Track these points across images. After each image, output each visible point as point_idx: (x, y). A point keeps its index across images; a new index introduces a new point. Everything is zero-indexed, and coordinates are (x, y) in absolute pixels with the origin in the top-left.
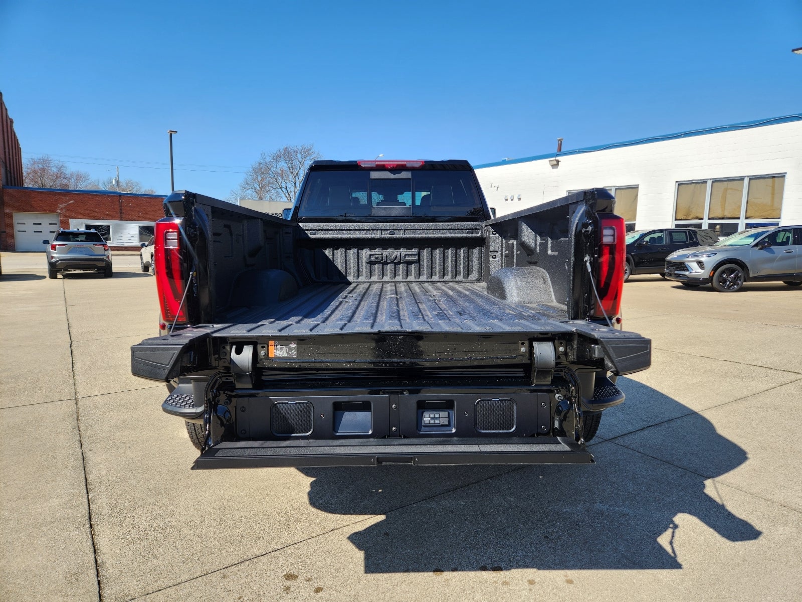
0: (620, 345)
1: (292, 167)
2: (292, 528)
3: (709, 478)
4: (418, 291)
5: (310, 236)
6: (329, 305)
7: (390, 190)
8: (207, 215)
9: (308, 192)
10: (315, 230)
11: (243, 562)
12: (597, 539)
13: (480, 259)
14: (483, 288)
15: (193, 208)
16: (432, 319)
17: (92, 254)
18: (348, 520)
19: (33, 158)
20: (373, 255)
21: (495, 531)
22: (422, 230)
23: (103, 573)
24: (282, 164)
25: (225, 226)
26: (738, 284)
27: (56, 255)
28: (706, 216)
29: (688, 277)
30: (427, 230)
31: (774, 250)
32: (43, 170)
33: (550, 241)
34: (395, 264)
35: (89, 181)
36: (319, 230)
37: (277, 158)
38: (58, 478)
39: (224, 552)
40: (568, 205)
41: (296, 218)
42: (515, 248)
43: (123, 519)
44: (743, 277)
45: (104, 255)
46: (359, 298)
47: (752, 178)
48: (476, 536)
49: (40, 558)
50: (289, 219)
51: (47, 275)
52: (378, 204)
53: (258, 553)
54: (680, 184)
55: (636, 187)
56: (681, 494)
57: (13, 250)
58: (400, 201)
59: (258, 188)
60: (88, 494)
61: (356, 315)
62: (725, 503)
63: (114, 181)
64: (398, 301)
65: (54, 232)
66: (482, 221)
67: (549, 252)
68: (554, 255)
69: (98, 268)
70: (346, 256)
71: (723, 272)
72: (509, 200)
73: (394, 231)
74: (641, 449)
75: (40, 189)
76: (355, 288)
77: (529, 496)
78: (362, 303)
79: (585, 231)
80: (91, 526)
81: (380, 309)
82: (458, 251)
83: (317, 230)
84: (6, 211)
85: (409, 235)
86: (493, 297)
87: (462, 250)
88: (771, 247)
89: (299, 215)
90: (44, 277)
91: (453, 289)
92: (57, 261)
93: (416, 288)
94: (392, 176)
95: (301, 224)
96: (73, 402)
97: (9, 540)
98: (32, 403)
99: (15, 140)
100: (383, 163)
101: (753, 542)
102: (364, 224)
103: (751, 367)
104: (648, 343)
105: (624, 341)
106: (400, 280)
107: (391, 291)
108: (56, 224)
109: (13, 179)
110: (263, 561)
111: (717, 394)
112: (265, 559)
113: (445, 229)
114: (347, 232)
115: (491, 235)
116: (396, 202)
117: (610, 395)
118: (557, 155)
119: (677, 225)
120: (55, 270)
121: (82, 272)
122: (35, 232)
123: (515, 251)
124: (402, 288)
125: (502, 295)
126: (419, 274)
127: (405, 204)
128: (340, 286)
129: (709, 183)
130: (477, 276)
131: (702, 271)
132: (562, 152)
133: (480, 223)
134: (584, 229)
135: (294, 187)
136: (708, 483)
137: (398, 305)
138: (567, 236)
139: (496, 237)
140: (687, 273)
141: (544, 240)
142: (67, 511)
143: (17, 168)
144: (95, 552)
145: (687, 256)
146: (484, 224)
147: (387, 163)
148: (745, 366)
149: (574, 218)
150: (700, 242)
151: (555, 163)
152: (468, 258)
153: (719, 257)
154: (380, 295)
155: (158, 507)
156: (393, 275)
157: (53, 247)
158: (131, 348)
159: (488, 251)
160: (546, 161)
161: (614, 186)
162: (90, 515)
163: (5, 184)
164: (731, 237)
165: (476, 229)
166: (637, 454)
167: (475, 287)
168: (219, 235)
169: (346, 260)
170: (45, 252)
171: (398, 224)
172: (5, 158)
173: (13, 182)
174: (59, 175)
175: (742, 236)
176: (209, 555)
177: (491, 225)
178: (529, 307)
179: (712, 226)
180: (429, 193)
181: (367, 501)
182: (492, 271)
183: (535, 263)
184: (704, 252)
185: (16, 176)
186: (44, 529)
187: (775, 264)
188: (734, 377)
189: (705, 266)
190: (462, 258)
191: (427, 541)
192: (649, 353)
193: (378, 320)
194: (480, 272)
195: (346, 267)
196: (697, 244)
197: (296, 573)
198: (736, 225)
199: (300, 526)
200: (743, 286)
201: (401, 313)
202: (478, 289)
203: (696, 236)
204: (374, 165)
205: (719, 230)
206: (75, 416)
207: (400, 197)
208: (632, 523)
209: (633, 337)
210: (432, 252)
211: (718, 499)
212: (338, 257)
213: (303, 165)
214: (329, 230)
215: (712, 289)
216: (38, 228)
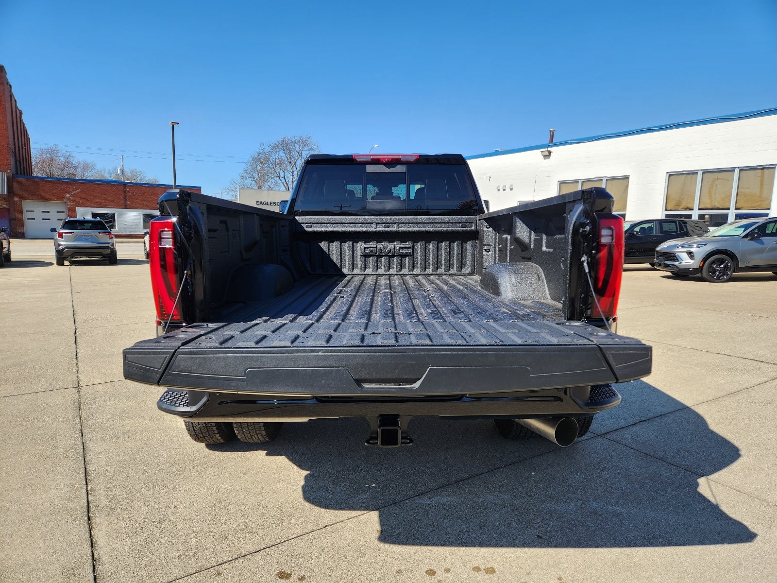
0: (621, 352)
1: (290, 158)
2: (286, 523)
3: (702, 476)
4: (412, 284)
5: (306, 229)
6: (324, 301)
7: (386, 183)
8: (202, 213)
9: (304, 185)
10: (311, 223)
11: (237, 559)
12: (590, 540)
13: (473, 254)
14: (476, 282)
15: (188, 207)
16: (426, 318)
17: (98, 242)
18: (341, 516)
19: (42, 148)
20: (368, 248)
21: (488, 530)
22: (417, 223)
23: (99, 568)
24: (281, 154)
25: (221, 222)
26: (728, 274)
27: (63, 243)
28: (696, 207)
29: (678, 268)
30: (421, 223)
31: (764, 241)
32: (52, 160)
33: (544, 237)
34: (390, 257)
35: (95, 171)
36: (315, 223)
37: (275, 148)
38: (59, 469)
39: (218, 547)
40: (565, 203)
41: (292, 212)
42: (509, 242)
43: (119, 511)
44: (732, 268)
45: (109, 243)
46: (353, 294)
47: (742, 170)
48: (469, 535)
49: (38, 552)
50: (285, 213)
51: (55, 261)
52: (373, 198)
53: (253, 549)
54: (671, 175)
55: (626, 178)
56: (675, 493)
57: (22, 236)
58: (394, 195)
59: (257, 177)
60: (87, 485)
61: (351, 313)
62: (720, 503)
63: (119, 170)
64: (392, 297)
65: (61, 220)
66: (476, 214)
67: (544, 249)
68: (549, 252)
69: (104, 256)
70: (341, 249)
71: (713, 262)
72: (501, 190)
73: (388, 224)
74: (633, 445)
75: (48, 177)
76: (350, 281)
77: (521, 493)
78: (356, 298)
79: (583, 231)
80: (89, 519)
81: (374, 305)
82: (452, 244)
83: (313, 223)
84: (16, 199)
85: (403, 229)
86: (487, 294)
87: (456, 244)
88: (761, 238)
89: (296, 208)
90: (52, 264)
91: (446, 283)
92: (64, 249)
93: (410, 282)
94: (386, 170)
95: (297, 218)
96: (75, 391)
97: (9, 532)
98: (37, 391)
99: (24, 131)
100: (378, 157)
101: (748, 544)
102: (359, 217)
103: (743, 361)
104: (649, 349)
105: (624, 348)
106: (394, 273)
107: (385, 285)
108: (64, 212)
109: (22, 168)
110: (257, 558)
111: (709, 388)
112: (259, 556)
113: (439, 223)
114: (342, 225)
115: (485, 229)
116: (390, 195)
117: (607, 397)
118: (549, 146)
119: (667, 216)
120: (62, 257)
121: (88, 259)
122: (43, 219)
123: (509, 245)
124: (396, 281)
125: (497, 291)
126: (413, 267)
127: (399, 197)
128: (336, 278)
129: (700, 174)
130: (470, 269)
131: (692, 262)
132: (555, 143)
133: (474, 217)
134: (582, 229)
135: (292, 176)
136: (702, 481)
137: (392, 302)
138: (563, 233)
139: (489, 231)
140: (677, 263)
141: (538, 236)
142: (66, 502)
143: (26, 157)
144: (92, 546)
145: (677, 246)
146: (478, 218)
147: (382, 157)
148: (736, 359)
149: (571, 217)
150: (691, 232)
151: (547, 153)
152: (462, 251)
153: (709, 248)
154: (374, 290)
155: (155, 500)
156: (388, 268)
157: (60, 235)
158: (123, 351)
159: (482, 245)
160: (538, 152)
161: (605, 177)
162: (88, 507)
163: (14, 173)
164: (721, 227)
165: (470, 223)
166: (629, 450)
167: (469, 281)
168: (215, 231)
169: (341, 253)
170: (53, 239)
171: (392, 217)
172: (15, 148)
173: (22, 171)
174: (67, 164)
175: (732, 227)
176: (203, 551)
177: (484, 219)
178: (523, 304)
179: (702, 217)
180: (423, 186)
181: (360, 496)
182: (485, 266)
183: (529, 259)
184: (694, 243)
185: (25, 165)
186: (43, 521)
187: (764, 255)
188: (726, 370)
189: (696, 256)
190: (455, 251)
191: (420, 539)
192: (650, 360)
193: (372, 320)
194: (473, 266)
195: (341, 260)
196: (686, 234)
197: (289, 571)
198: (726, 216)
199: (293, 522)
200: (732, 276)
201: (396, 310)
202: (472, 283)
203: (686, 226)
204: (369, 159)
205: (708, 220)
206: (77, 405)
207: (394, 190)
208: (626, 523)
209: (634, 343)
210: (426, 245)
211: (713, 499)
212: (333, 250)
213: (300, 155)
214: (325, 223)
215: (701, 279)
216: (46, 216)
